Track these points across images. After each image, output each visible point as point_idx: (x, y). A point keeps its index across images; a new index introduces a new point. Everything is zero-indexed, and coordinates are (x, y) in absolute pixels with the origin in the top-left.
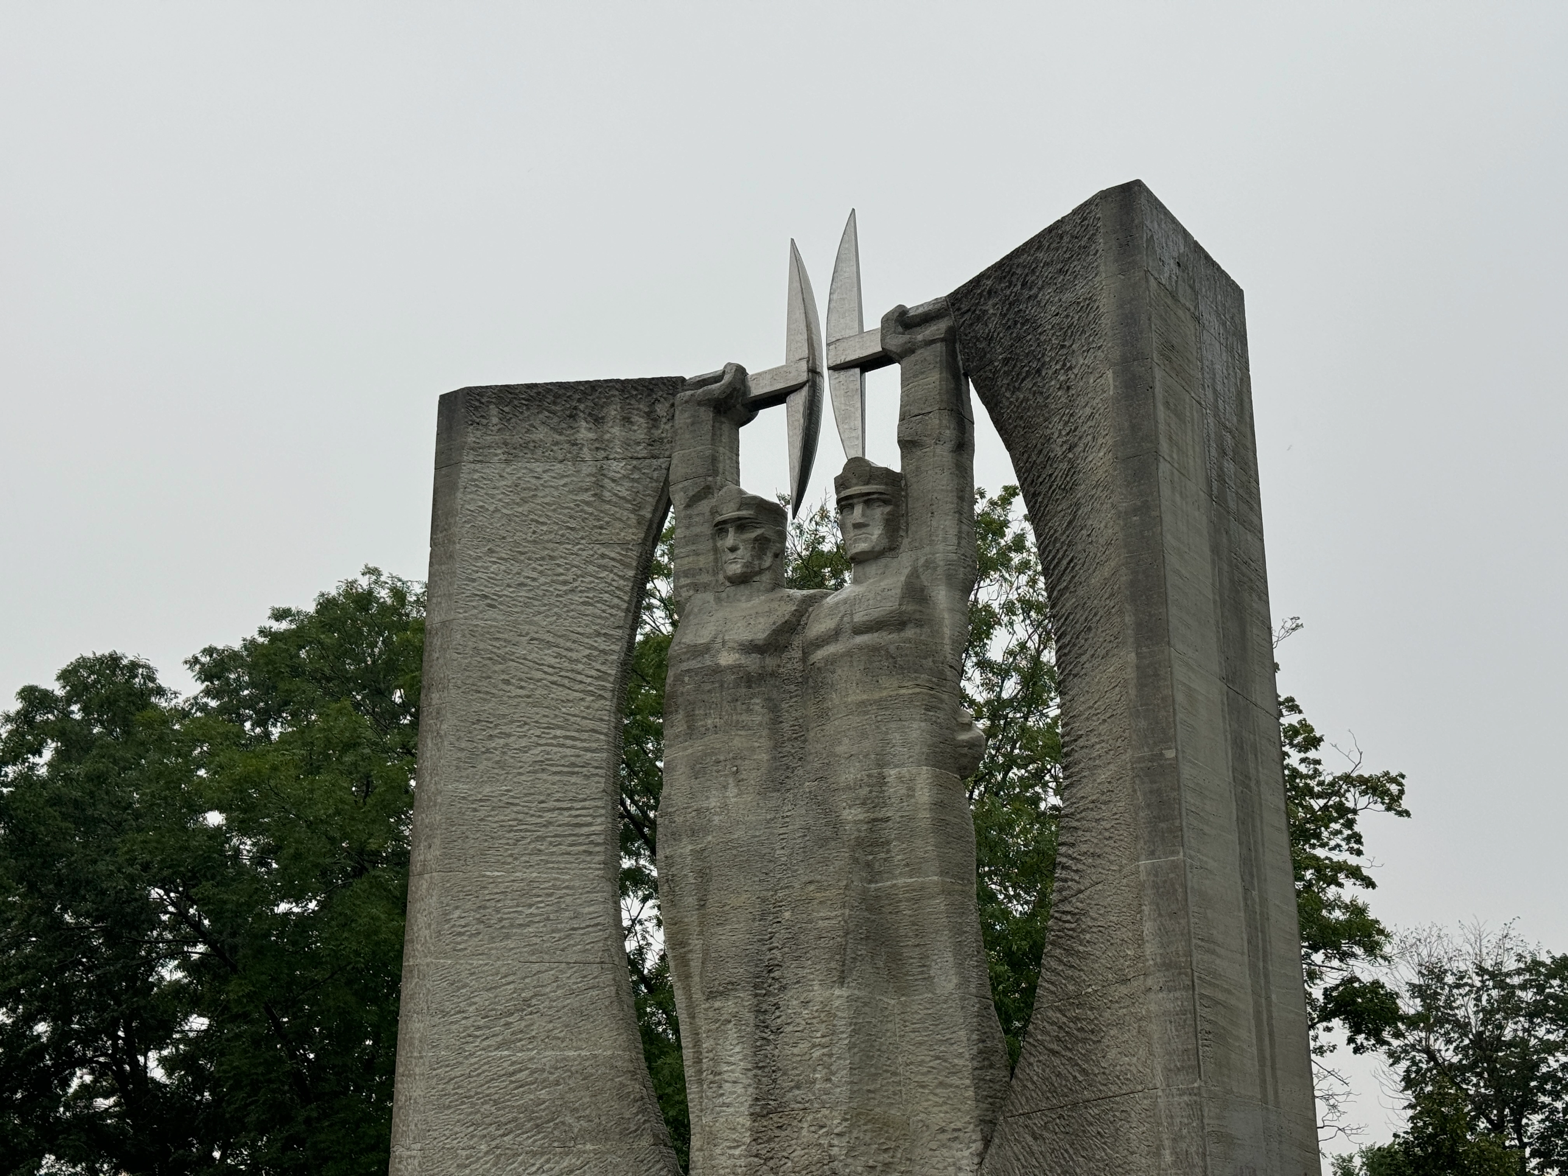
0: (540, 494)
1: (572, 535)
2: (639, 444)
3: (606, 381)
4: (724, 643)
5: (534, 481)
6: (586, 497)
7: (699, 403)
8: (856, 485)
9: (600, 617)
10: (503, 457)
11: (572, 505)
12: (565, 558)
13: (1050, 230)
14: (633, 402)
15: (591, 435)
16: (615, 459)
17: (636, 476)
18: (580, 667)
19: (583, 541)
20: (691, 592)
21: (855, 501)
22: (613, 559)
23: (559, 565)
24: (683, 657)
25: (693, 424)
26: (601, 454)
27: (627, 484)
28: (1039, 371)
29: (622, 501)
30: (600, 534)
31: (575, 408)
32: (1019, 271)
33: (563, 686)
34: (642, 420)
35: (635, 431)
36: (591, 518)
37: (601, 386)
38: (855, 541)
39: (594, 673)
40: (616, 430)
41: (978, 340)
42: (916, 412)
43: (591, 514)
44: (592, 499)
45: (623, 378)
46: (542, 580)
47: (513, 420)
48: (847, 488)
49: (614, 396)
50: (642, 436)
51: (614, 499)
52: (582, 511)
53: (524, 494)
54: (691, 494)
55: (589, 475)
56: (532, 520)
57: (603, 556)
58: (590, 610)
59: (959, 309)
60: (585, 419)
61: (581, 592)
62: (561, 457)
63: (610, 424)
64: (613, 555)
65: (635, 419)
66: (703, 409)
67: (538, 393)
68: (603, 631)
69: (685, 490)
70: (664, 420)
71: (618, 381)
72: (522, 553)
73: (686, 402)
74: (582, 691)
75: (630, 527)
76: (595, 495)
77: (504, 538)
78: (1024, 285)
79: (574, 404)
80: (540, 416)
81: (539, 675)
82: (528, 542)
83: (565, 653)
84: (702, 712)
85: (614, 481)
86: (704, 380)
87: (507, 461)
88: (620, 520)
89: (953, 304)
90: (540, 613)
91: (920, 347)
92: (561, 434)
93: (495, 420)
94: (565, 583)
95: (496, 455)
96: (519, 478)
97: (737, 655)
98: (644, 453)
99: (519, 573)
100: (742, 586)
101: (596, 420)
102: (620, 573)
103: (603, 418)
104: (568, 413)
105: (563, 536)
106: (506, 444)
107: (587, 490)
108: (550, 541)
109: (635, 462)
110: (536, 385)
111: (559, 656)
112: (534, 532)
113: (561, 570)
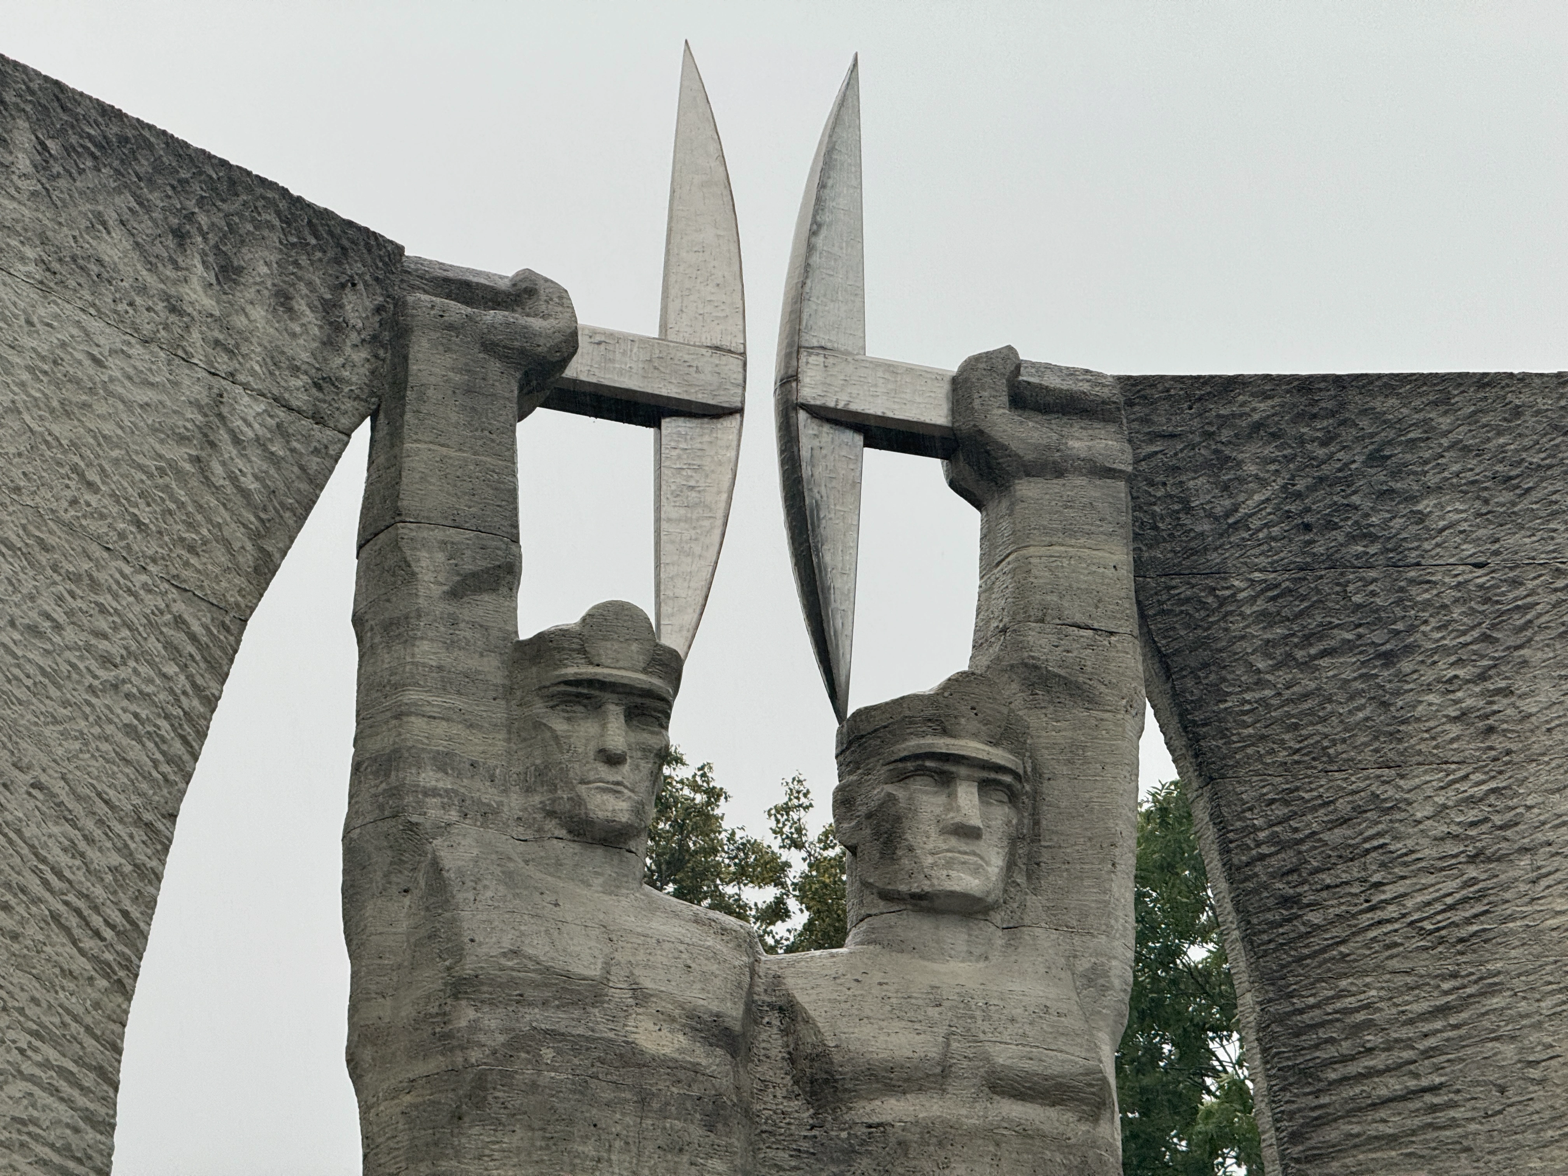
0: (101, 408)
1: (138, 543)
2: (295, 370)
3: (263, 181)
4: (640, 996)
5: (90, 368)
6: (178, 453)
7: (490, 347)
8: (975, 736)
9: (147, 777)
10: (39, 274)
11: (151, 464)
12: (116, 597)
13: (1484, 381)
14: (304, 260)
15: (208, 303)
16: (246, 387)
17: (277, 448)
18: (99, 892)
19: (152, 568)
20: (453, 815)
21: (963, 771)
22: (193, 638)
23: (102, 609)
24: (530, 994)
25: (469, 391)
26: (223, 364)
27: (259, 463)
28: (1388, 658)
29: (239, 500)
30: (187, 564)
31: (190, 217)
32: (1364, 423)
33: (67, 930)
34: (310, 316)
35: (294, 335)
36: (180, 516)
37: (250, 190)
38: (949, 864)
39: (116, 917)
40: (258, 313)
41: (1188, 509)
42: (1079, 618)
43: (181, 505)
44: (188, 467)
45: (295, 192)
46: (70, 635)
47: (63, 183)
48: (945, 732)
49: (272, 228)
50: (305, 356)
51: (230, 490)
52: (166, 488)
53: (69, 393)
54: (468, 567)
55: (196, 404)
56: (75, 469)
57: (179, 621)
58: (135, 752)
59: (1145, 420)
60: (203, 254)
61: (128, 696)
62: (147, 329)
63: (250, 294)
64: (196, 628)
65: (300, 305)
66: (495, 366)
67: (124, 140)
68: (147, 816)
69: (453, 552)
70: (354, 337)
71: (284, 192)
72: (46, 548)
73: (450, 327)
74: (95, 959)
75: (238, 570)
76: (196, 460)
77: (17, 490)
78: (1376, 458)
79: (191, 205)
80: (118, 200)
81: (35, 886)
82: (58, 521)
83: (82, 845)
84: (589, 1149)
85: (236, 441)
86: (467, 284)
87: (43, 288)
88: (227, 544)
89: (1130, 403)
90: (56, 721)
91: (1078, 471)
92: (152, 268)
93: (23, 163)
94: (107, 661)
95: (23, 259)
96: (63, 345)
97: (682, 1040)
98: (300, 400)
99: (32, 598)
100: (600, 851)
101: (224, 269)
102: (199, 681)
103: (239, 270)
104: (174, 221)
105: (122, 536)
106: (44, 241)
107: (182, 440)
108: (97, 539)
109: (281, 413)
110: (119, 115)
111: (72, 849)
112: (74, 502)
113: (103, 624)
